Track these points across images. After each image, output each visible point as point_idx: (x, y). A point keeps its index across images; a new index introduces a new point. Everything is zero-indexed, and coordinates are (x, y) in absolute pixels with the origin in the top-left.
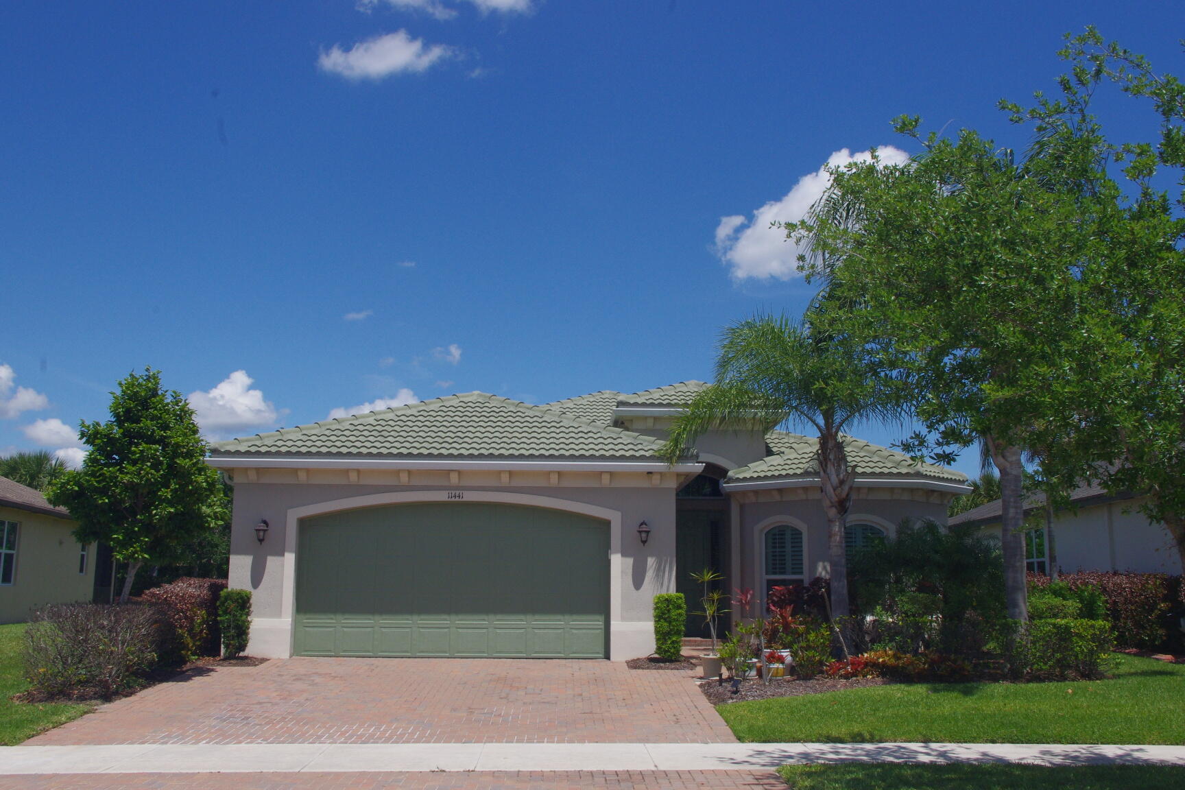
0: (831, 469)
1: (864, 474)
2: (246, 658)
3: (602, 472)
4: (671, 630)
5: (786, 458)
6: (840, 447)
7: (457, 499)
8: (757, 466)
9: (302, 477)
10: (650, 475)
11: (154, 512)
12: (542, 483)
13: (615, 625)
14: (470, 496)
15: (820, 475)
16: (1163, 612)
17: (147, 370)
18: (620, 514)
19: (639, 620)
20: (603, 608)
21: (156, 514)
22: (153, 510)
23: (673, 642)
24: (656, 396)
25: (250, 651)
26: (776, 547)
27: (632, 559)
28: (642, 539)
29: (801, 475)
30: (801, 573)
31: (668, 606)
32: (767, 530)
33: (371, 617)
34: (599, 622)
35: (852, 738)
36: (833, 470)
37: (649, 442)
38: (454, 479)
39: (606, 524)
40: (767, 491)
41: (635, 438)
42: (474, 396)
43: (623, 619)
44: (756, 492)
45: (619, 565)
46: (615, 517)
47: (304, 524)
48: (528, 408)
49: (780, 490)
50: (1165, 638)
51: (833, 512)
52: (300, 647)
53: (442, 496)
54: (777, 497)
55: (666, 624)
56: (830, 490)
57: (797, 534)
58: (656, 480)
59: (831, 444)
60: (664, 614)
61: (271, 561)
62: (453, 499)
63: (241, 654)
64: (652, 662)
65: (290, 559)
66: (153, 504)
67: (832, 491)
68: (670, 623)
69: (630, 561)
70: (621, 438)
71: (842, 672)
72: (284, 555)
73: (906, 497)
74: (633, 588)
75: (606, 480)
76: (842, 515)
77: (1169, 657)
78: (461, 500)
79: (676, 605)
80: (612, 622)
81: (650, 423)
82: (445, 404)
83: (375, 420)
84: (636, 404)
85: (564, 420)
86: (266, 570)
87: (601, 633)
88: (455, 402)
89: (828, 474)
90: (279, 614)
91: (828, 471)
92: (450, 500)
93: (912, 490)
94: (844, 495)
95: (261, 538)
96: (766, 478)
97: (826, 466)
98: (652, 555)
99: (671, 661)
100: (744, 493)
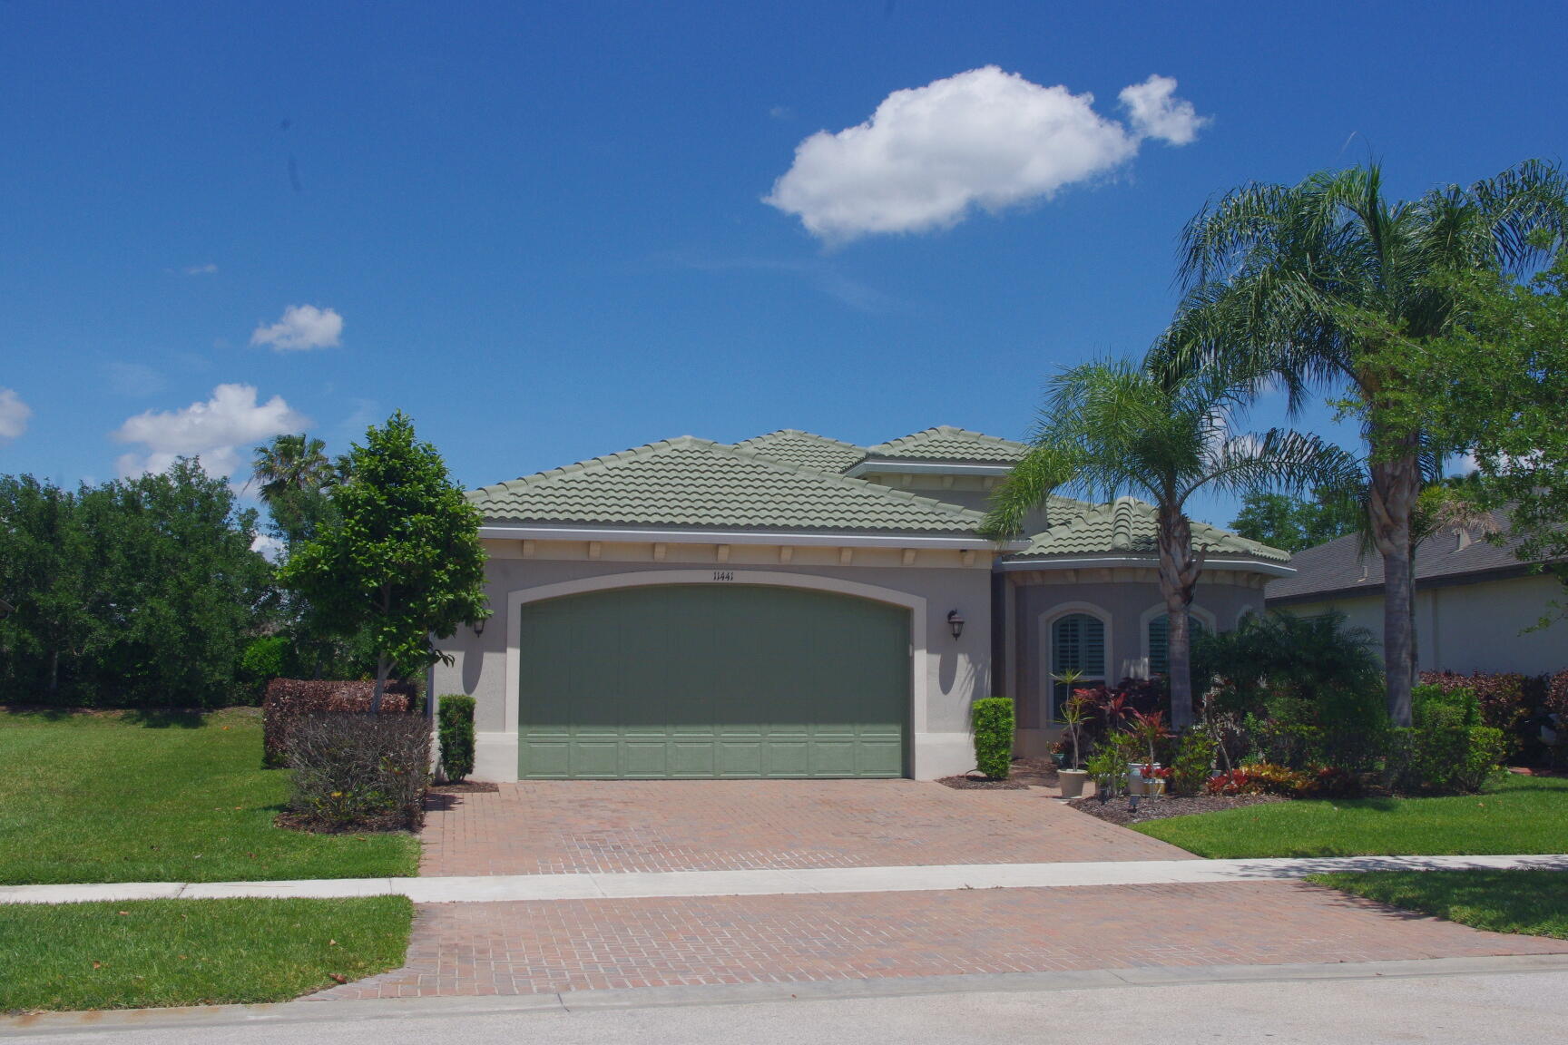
0: (1176, 549)
1: (1215, 554)
2: (470, 784)
3: (905, 549)
4: (999, 742)
5: (1074, 529)
6: (1184, 522)
7: (725, 581)
8: (1042, 539)
9: (529, 551)
10: (964, 553)
11: (429, 599)
12: (831, 561)
13: (921, 737)
14: (741, 577)
15: (1159, 554)
16: (1521, 719)
17: (398, 416)
18: (925, 600)
19: (947, 730)
20: (904, 718)
21: (432, 603)
22: (428, 597)
23: (1001, 757)
24: (910, 446)
25: (479, 773)
26: (1067, 641)
27: (940, 657)
28: (952, 630)
29: (1110, 553)
30: (1102, 673)
31: (996, 713)
32: (1055, 619)
33: (613, 729)
34: (894, 733)
35: (1320, 852)
36: (1179, 549)
37: (954, 511)
38: (723, 555)
39: (905, 614)
40: (1062, 572)
41: (935, 506)
42: (685, 442)
43: (930, 729)
44: (1043, 572)
45: (924, 664)
46: (918, 605)
47: (528, 609)
48: (772, 462)
49: (1077, 571)
50: (1521, 749)
51: (1177, 601)
52: (528, 769)
53: (706, 577)
54: (1072, 579)
55: (993, 735)
56: (1174, 574)
57: (1096, 627)
58: (969, 560)
59: (1174, 519)
60: (991, 722)
61: (490, 660)
62: (720, 581)
63: (468, 777)
64: (970, 781)
65: (513, 655)
66: (426, 589)
67: (1176, 574)
68: (998, 733)
69: (937, 658)
70: (914, 505)
71: (1226, 787)
72: (505, 651)
73: (1229, 581)
74: (941, 692)
75: (909, 558)
76: (1187, 605)
77: (1526, 770)
78: (730, 581)
79: (1005, 712)
80: (917, 734)
81: (947, 484)
82: (658, 452)
83: (586, 474)
84: (892, 458)
85: (828, 479)
86: (483, 671)
87: (897, 746)
88: (666, 450)
89: (1171, 555)
90: (503, 728)
91: (1172, 551)
92: (716, 581)
93: (1234, 572)
94: (1190, 580)
95: (480, 628)
96: (1051, 555)
97: (1169, 545)
98: (963, 652)
99: (999, 779)
100: (1026, 573)
